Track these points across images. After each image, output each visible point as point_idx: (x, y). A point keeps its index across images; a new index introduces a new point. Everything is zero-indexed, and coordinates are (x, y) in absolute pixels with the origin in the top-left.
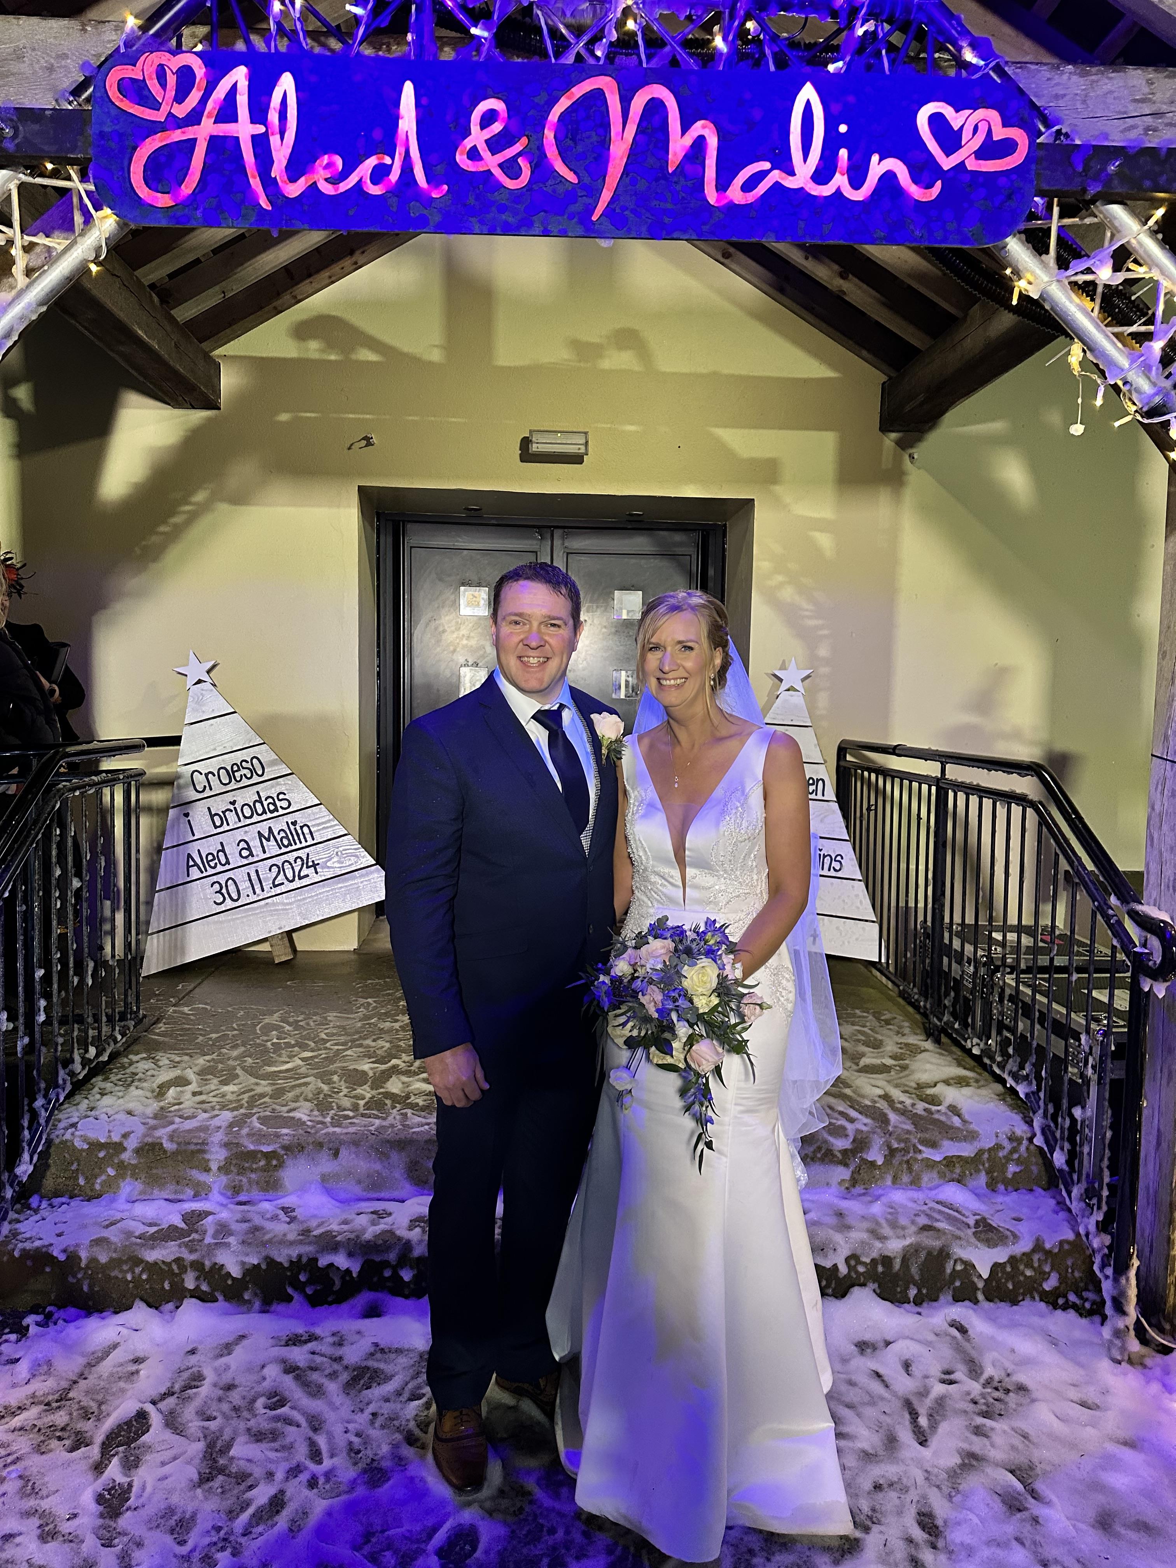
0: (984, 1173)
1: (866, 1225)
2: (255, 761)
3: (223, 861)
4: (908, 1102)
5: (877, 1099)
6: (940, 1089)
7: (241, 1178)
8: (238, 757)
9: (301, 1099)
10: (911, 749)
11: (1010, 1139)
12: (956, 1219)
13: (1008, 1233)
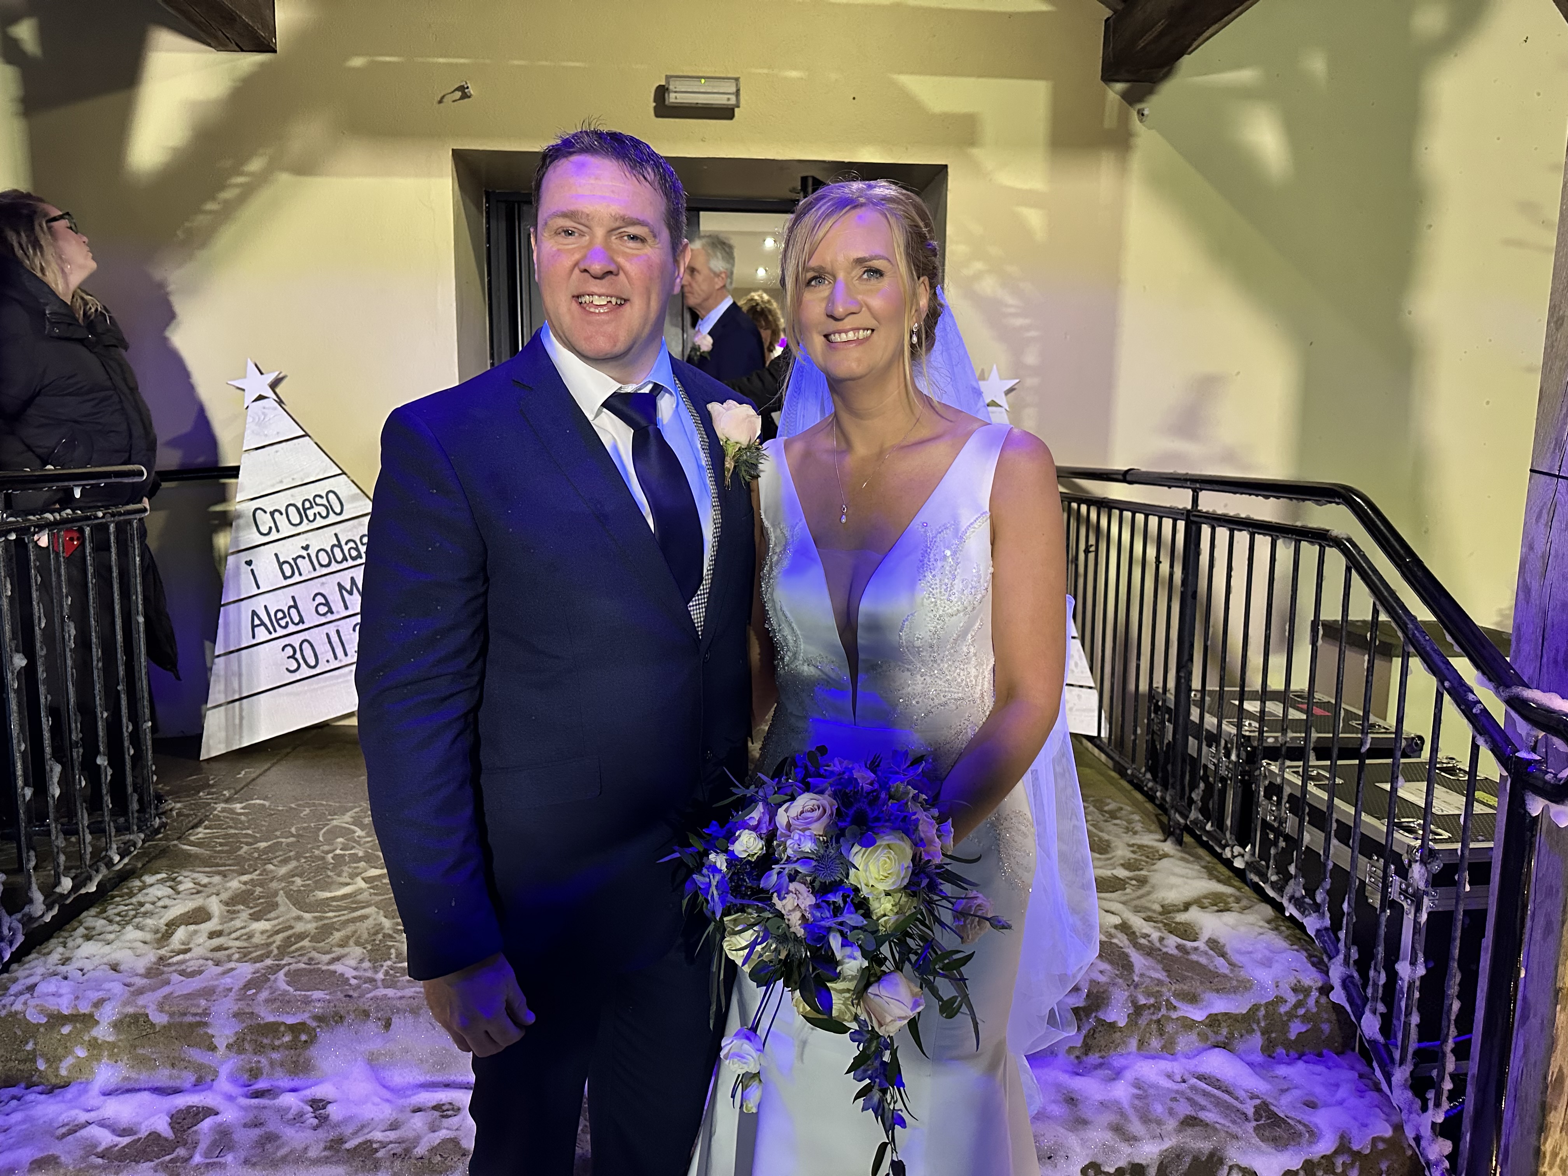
0: (1259, 1034)
1: (1109, 1117)
2: (331, 496)
3: (296, 619)
4: (1155, 935)
5: (1113, 931)
6: (1194, 915)
7: (259, 1058)
8: (310, 492)
9: (351, 942)
10: (1147, 474)
11: (1295, 990)
12: (1228, 1107)
13: (1301, 1127)
